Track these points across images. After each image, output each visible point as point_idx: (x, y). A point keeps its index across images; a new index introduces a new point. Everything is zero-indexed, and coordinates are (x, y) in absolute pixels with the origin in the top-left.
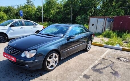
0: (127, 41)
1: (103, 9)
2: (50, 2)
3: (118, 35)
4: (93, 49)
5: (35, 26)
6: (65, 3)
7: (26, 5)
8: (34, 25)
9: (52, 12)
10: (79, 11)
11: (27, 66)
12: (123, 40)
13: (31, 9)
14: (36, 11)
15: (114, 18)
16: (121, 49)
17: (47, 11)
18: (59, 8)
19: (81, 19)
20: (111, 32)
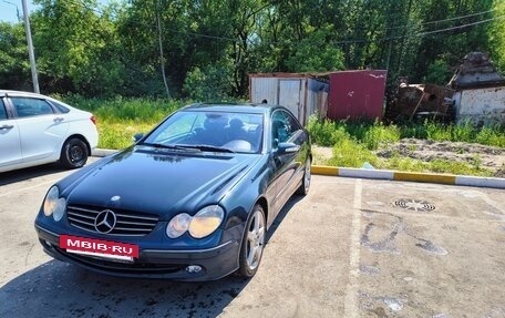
0: (380, 150)
1: (272, 46)
2: (60, 9)
3: (352, 134)
4: (316, 185)
5: (61, 116)
6: (127, 16)
8: (54, 112)
9: (77, 50)
10: (190, 50)
11: (192, 268)
12: (370, 148)
15: (326, 77)
16: (392, 176)
17: (50, 49)
18: (105, 36)
19: (207, 82)
20: (329, 125)
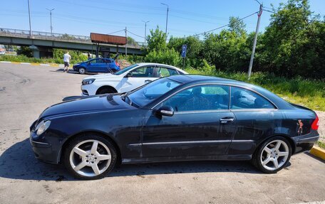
2: (285, 20)
7: (224, 33)
9: (285, 46)
13: (233, 41)
14: (243, 46)
